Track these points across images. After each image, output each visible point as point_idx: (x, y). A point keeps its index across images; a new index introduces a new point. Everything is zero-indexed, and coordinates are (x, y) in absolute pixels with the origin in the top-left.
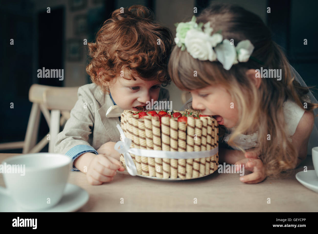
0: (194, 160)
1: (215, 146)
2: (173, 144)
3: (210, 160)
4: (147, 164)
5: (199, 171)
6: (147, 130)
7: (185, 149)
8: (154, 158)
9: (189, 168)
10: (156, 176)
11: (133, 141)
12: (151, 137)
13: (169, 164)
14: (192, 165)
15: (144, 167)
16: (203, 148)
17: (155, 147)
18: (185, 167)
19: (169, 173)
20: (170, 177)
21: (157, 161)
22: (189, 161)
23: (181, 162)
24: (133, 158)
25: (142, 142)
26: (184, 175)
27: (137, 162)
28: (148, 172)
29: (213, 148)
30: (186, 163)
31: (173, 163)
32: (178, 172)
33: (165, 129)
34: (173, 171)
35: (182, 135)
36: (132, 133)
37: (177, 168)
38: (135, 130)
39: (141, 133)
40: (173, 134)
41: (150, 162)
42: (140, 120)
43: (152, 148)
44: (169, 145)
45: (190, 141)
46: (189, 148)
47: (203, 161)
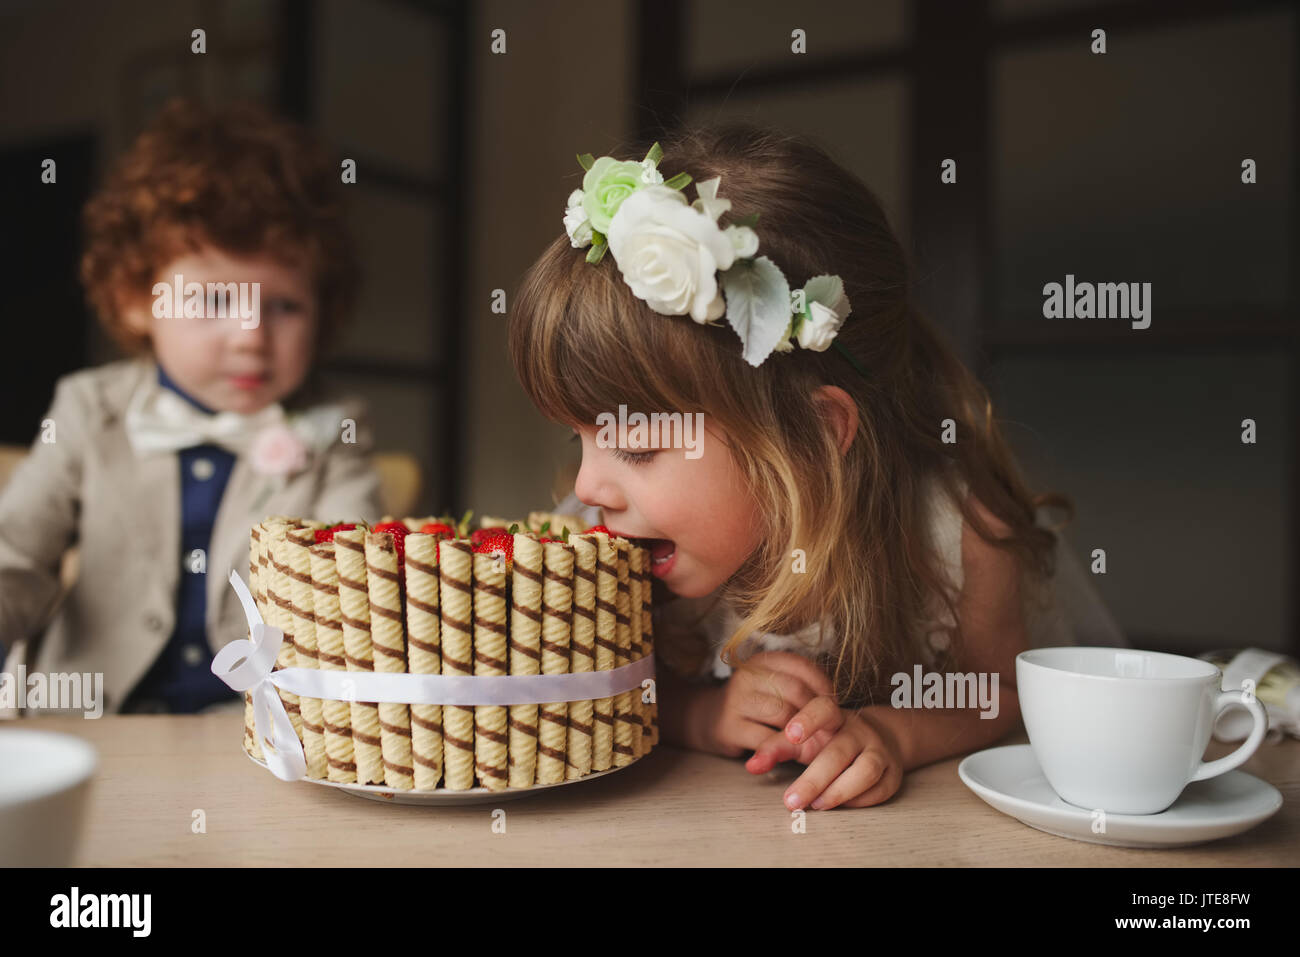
0: (541, 712)
1: (637, 655)
2: (453, 643)
3: (616, 712)
4: (348, 732)
5: (563, 757)
6: (344, 590)
7: (505, 667)
8: (375, 705)
9: (520, 743)
10: (383, 783)
11: (288, 639)
12: (363, 618)
13: (438, 729)
14: (533, 731)
15: (334, 744)
16: (581, 660)
17: (380, 660)
18: (503, 739)
19: (439, 767)
20: (441, 784)
21: (387, 715)
22: (522, 715)
23: (488, 718)
24: (293, 709)
25: (325, 639)
26: (502, 774)
27: (306, 724)
28: (351, 767)
29: (623, 660)
30: (509, 721)
31: (455, 726)
32: (475, 763)
33: (417, 584)
34: (456, 760)
35: (488, 607)
36: (286, 604)
37: (470, 747)
38: (296, 592)
39: (322, 603)
40: (453, 603)
41: (360, 722)
42: (317, 548)
43: (368, 665)
44: (437, 650)
45: (524, 631)
46: (520, 661)
47: (581, 715)
